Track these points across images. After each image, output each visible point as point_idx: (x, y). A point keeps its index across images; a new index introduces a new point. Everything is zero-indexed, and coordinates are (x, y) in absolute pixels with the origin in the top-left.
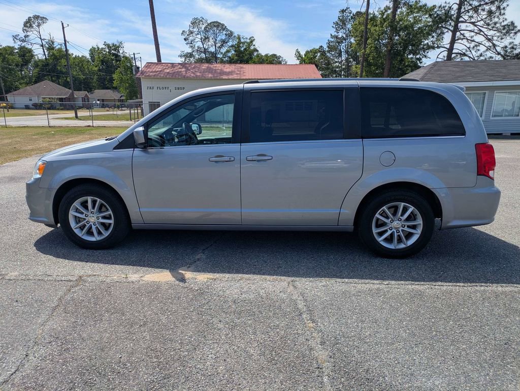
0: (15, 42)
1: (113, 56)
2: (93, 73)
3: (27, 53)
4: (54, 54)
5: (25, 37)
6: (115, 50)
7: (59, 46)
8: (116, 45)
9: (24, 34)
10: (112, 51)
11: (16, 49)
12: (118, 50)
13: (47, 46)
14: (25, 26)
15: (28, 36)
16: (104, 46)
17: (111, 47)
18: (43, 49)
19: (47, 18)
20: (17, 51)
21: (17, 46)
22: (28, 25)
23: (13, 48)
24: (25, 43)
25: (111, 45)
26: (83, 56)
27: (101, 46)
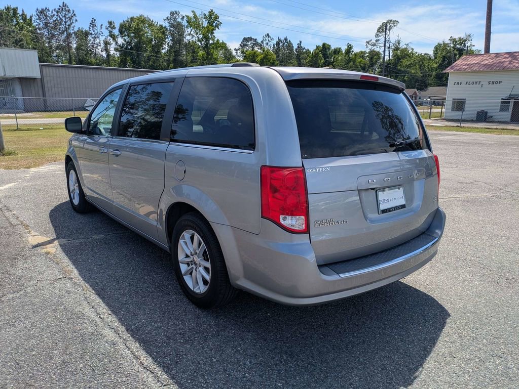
0: (367, 47)
1: (457, 51)
2: (432, 69)
3: (375, 55)
4: (397, 55)
5: (376, 41)
6: (461, 44)
7: (405, 46)
8: (462, 39)
9: (376, 39)
10: (457, 46)
11: (367, 53)
12: (465, 43)
13: (393, 47)
14: (378, 32)
15: (379, 40)
16: (449, 42)
17: (456, 42)
18: (389, 51)
19: (399, 21)
20: (367, 54)
21: (368, 51)
22: (381, 30)
23: (365, 53)
24: (375, 47)
25: (457, 40)
26: (426, 54)
27: (447, 42)
